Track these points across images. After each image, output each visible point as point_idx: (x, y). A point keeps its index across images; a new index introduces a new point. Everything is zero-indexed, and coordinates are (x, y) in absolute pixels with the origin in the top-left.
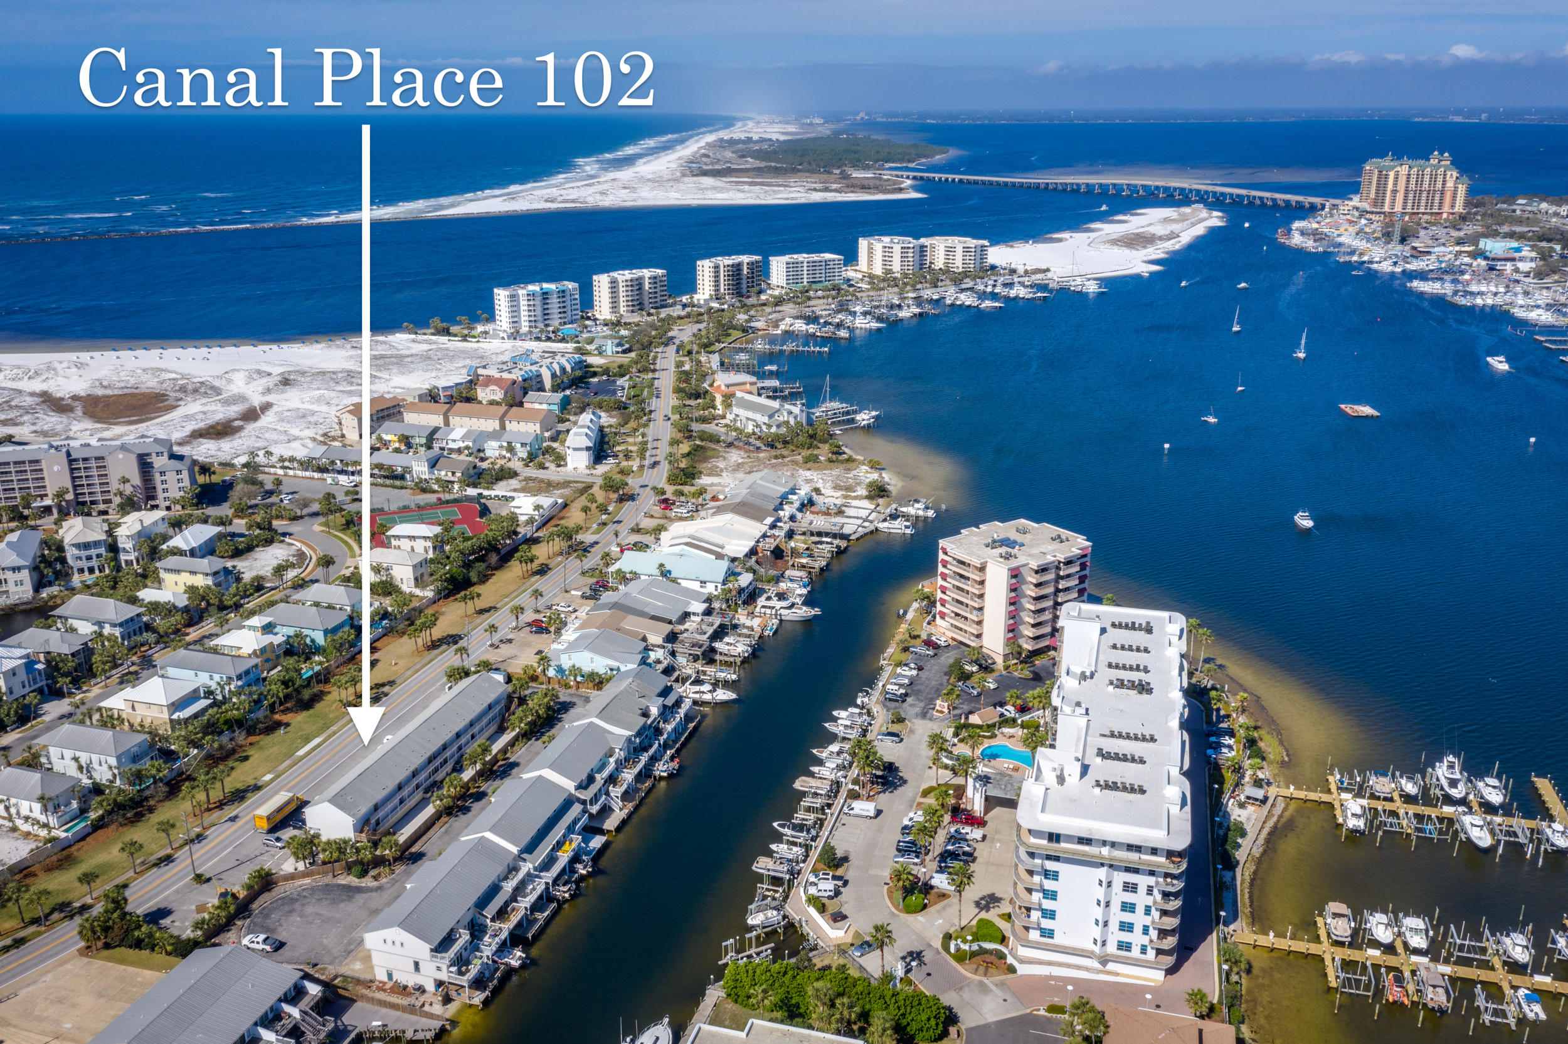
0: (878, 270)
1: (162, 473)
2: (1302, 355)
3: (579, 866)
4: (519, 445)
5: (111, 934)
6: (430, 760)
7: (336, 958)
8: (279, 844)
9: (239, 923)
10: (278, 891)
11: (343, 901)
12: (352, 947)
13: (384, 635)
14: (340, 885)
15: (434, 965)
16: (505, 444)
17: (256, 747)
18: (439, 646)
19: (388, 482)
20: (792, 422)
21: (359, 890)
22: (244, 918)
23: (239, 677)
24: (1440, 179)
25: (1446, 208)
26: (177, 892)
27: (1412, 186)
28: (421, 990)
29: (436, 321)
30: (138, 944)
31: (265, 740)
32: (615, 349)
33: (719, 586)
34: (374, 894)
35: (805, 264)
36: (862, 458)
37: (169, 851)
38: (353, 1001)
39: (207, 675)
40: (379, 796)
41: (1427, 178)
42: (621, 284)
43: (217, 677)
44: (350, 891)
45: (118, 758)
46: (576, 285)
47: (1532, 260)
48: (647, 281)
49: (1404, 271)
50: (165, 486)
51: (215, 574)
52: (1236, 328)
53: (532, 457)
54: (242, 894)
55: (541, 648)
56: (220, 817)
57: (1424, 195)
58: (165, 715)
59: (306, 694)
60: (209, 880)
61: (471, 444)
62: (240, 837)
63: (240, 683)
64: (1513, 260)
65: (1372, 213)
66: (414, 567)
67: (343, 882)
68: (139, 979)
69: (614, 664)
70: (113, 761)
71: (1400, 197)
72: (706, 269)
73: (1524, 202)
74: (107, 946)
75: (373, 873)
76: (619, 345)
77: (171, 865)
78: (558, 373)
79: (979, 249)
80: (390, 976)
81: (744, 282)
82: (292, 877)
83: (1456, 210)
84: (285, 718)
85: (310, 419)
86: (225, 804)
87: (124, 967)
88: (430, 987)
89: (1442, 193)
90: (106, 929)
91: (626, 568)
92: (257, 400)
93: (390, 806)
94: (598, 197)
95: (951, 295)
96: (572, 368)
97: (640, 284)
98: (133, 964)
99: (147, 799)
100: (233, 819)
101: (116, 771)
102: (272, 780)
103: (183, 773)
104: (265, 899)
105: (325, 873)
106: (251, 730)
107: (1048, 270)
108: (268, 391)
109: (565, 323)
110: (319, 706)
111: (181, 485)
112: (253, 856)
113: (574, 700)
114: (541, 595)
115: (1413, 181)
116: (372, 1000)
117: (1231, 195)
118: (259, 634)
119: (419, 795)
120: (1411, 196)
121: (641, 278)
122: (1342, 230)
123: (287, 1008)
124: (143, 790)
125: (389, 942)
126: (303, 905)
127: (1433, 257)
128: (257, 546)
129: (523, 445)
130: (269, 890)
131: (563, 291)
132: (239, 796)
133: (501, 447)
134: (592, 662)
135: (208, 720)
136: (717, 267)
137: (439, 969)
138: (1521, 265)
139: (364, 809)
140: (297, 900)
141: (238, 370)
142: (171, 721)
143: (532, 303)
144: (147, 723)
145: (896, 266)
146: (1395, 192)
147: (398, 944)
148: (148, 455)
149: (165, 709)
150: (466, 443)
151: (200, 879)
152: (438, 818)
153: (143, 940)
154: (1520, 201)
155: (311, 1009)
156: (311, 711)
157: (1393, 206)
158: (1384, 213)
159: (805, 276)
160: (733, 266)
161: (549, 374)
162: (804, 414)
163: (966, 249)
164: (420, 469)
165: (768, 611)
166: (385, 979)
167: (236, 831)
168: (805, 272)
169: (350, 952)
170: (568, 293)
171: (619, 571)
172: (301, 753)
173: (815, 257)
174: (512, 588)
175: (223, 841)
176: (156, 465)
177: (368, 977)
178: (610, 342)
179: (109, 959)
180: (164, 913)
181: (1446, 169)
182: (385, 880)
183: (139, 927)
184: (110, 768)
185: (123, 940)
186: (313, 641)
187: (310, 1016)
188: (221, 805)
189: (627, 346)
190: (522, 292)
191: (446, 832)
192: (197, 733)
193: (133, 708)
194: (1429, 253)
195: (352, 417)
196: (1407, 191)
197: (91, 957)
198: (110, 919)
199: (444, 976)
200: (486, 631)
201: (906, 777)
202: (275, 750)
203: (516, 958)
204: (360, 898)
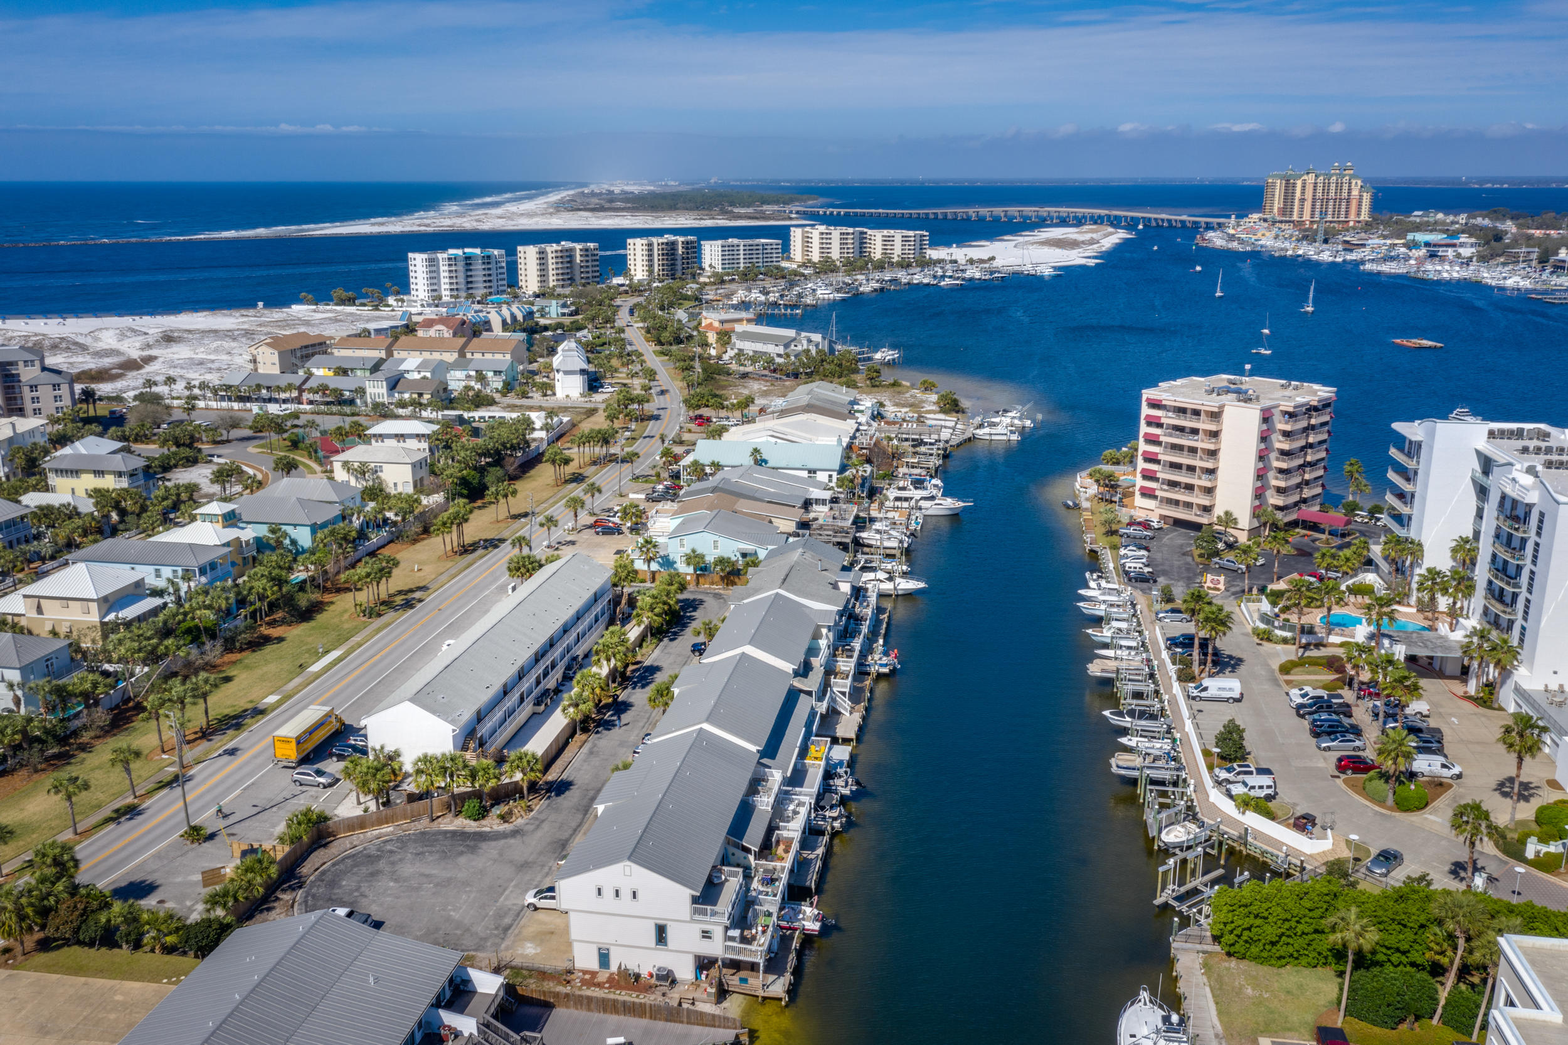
0: (816, 257)
1: (34, 387)
2: (1310, 309)
3: (839, 782)
4: (490, 374)
5: (53, 921)
6: (538, 657)
7: (485, 939)
8: (321, 780)
9: (286, 897)
10: (340, 846)
11: (462, 853)
12: (507, 921)
13: (389, 543)
14: (446, 832)
15: (697, 928)
16: (473, 373)
17: (239, 666)
18: (474, 550)
19: (334, 409)
20: (813, 352)
21: (482, 837)
22: (292, 889)
23: (203, 572)
24: (1346, 187)
25: (1352, 217)
26: (158, 856)
27: (1319, 195)
28: (668, 978)
29: (339, 292)
30: (108, 939)
31: (250, 657)
32: (560, 311)
33: (835, 474)
34: (512, 841)
35: (742, 248)
36: (908, 384)
37: (130, 800)
38: (548, 1006)
39: (151, 569)
40: (484, 697)
41: (1333, 187)
42: (550, 255)
43: (167, 572)
44: (472, 841)
45: (25, 670)
46: (503, 252)
47: (1472, 246)
48: (578, 253)
49: (1344, 261)
50: (36, 405)
51: (132, 475)
52: (1218, 294)
53: (508, 388)
54: (282, 852)
55: (621, 547)
56: (208, 752)
57: (1331, 203)
58: (94, 617)
59: (303, 600)
60: (211, 837)
61: (428, 375)
62: (251, 775)
63: (203, 580)
64: (1454, 245)
65: (1281, 222)
66: (414, 465)
67: (451, 828)
68: (119, 998)
69: (749, 547)
70: (14, 676)
71: (1308, 205)
72: (639, 247)
73: (1420, 213)
74: (44, 945)
75: (497, 811)
76: (564, 306)
77: (140, 818)
78: (509, 321)
79: (918, 239)
80: (604, 958)
81: (679, 262)
82: (360, 823)
83: (1362, 218)
84: (275, 632)
85: (209, 365)
86: (212, 734)
87: (83, 979)
88: (685, 971)
89: (1348, 201)
90: (44, 912)
91: (705, 459)
92: (135, 354)
93: (498, 714)
94: (475, 224)
95: (903, 276)
96: (524, 317)
97: (570, 256)
98: (100, 973)
99: (75, 733)
100: (232, 752)
101: (19, 693)
102: (279, 703)
103: (129, 699)
104: (317, 858)
105: (415, 817)
106: (230, 646)
107: (993, 258)
108: (149, 346)
109: (491, 294)
110: (321, 618)
111: (59, 404)
112: (280, 799)
113: (699, 597)
114: (599, 491)
115: (1320, 189)
116: (588, 1003)
117: (1126, 217)
118: (219, 526)
119: (528, 708)
120: (1318, 204)
121: (572, 250)
122: (1259, 234)
123: (449, 1018)
124: (69, 719)
125: (608, 893)
126: (393, 863)
127: (1367, 250)
128: (176, 466)
129: (497, 373)
130: (325, 846)
131: (489, 257)
132: (234, 722)
133: (468, 377)
134: (716, 547)
135: (165, 622)
136: (650, 245)
137: (706, 935)
138: (1461, 250)
139: (467, 714)
140: (379, 858)
141: (106, 329)
142: (103, 624)
143: (453, 268)
144: (63, 630)
145: (835, 254)
146: (1302, 200)
147: (626, 894)
148: (11, 364)
149: (94, 607)
150: (423, 374)
151: (197, 835)
152: (572, 735)
153: (117, 928)
154: (1416, 213)
155: (495, 1016)
156: (312, 624)
157: (1301, 215)
158: (1293, 222)
159: (742, 261)
160: (667, 244)
161: (499, 320)
162: (826, 342)
163: (905, 240)
164: (376, 391)
165: (905, 504)
166: (593, 964)
167: (240, 768)
168: (742, 256)
169: (507, 929)
170: (493, 261)
171: (695, 463)
172: (316, 668)
173: (750, 242)
174: (545, 495)
175: (222, 781)
176: (23, 379)
177: (561, 965)
178: (554, 302)
179: (49, 968)
180: (139, 889)
181: (1352, 177)
182: (520, 821)
183: (107, 906)
184: (11, 686)
185: (77, 931)
186: (294, 542)
187: (496, 1031)
188: (205, 734)
189: (573, 308)
190: (441, 256)
191: (591, 752)
192: (149, 639)
193: (39, 610)
194: (1364, 245)
195: (271, 350)
196: (1314, 200)
197: (13, 967)
198: (49, 894)
199: (716, 948)
200: (542, 525)
201: (1236, 653)
202: (272, 668)
203: (809, 918)
204: (490, 849)
